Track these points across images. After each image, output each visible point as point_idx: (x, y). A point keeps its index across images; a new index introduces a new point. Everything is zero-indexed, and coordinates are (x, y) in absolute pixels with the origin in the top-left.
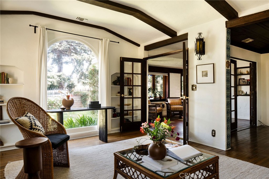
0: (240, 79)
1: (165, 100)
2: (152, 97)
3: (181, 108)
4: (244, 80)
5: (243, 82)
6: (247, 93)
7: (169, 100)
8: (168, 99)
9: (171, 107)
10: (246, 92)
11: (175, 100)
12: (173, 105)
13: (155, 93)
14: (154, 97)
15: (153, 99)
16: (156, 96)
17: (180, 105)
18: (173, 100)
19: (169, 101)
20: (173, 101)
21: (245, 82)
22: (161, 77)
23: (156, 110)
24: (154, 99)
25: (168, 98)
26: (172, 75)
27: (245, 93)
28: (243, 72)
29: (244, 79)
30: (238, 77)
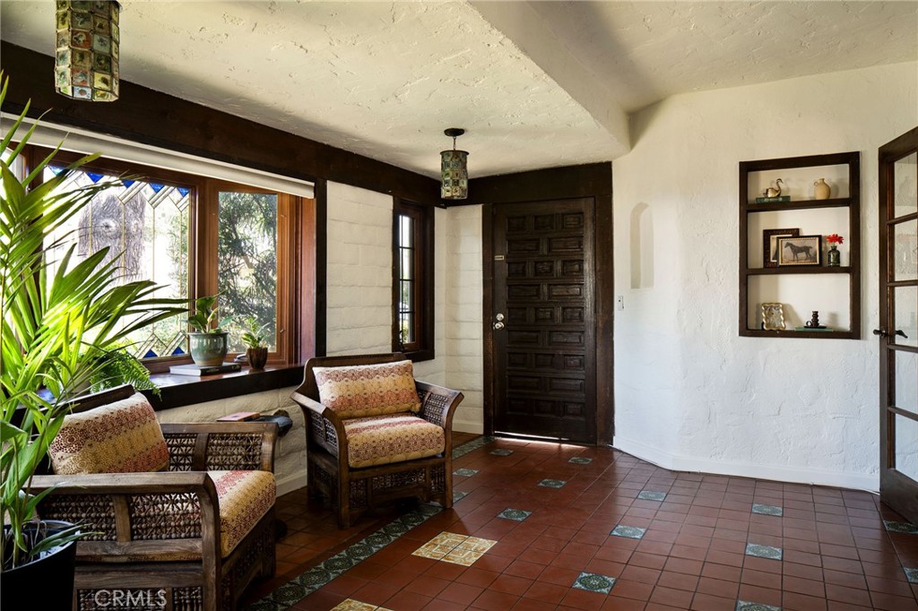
0: (768, 234)
1: (294, 377)
2: (189, 360)
3: (423, 440)
4: (796, 242)
5: (796, 250)
6: (822, 321)
7: (329, 376)
8: (316, 370)
9: (344, 443)
10: (816, 315)
11: (368, 375)
12: (360, 412)
13: (214, 325)
14: (207, 359)
15: (190, 374)
16: (225, 350)
17: (409, 412)
18: (354, 376)
19: (329, 388)
20: (355, 387)
21: (806, 249)
22: (260, 216)
23: (208, 532)
24: (204, 373)
25: (313, 363)
26: (340, 195)
27: (810, 318)
28: (788, 190)
29: (795, 233)
30: (757, 221)
